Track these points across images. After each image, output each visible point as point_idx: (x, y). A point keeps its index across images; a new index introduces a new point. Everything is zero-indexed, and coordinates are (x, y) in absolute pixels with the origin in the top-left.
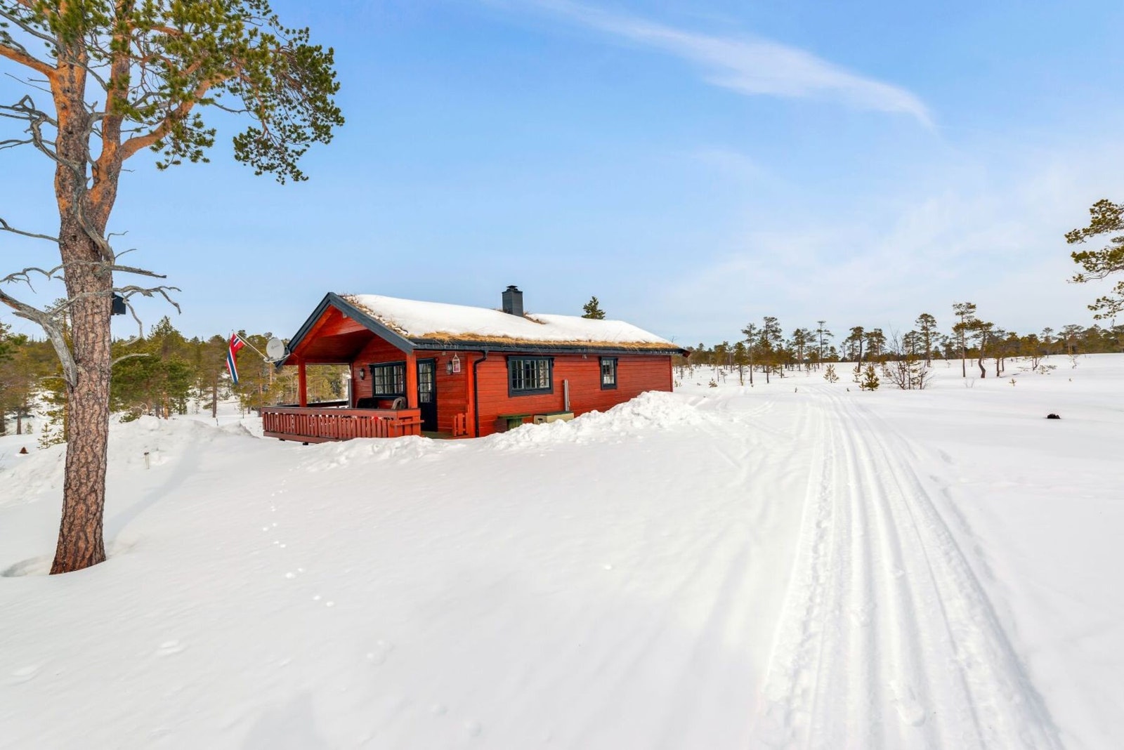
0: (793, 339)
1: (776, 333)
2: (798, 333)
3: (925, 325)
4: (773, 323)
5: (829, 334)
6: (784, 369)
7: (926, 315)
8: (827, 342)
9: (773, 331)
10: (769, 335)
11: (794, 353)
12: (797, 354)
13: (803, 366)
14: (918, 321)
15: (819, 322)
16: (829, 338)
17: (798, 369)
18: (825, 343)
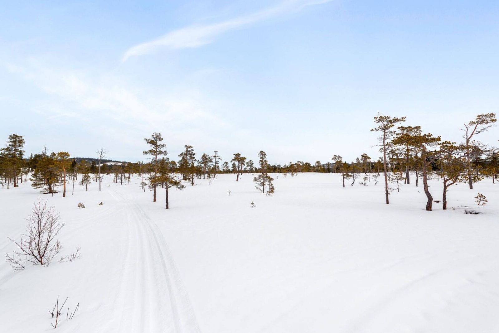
0: (201, 160)
1: (192, 155)
2: (204, 156)
3: (262, 156)
4: (190, 149)
5: (220, 158)
6: (195, 177)
7: (262, 151)
8: (218, 163)
9: (190, 154)
10: (187, 156)
11: (202, 168)
12: (203, 169)
13: (206, 175)
14: (259, 154)
15: (215, 152)
16: (219, 160)
17: (203, 177)
18: (217, 163)
